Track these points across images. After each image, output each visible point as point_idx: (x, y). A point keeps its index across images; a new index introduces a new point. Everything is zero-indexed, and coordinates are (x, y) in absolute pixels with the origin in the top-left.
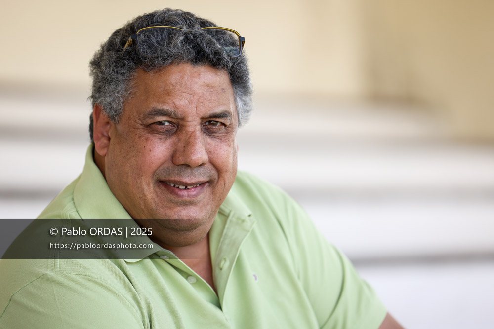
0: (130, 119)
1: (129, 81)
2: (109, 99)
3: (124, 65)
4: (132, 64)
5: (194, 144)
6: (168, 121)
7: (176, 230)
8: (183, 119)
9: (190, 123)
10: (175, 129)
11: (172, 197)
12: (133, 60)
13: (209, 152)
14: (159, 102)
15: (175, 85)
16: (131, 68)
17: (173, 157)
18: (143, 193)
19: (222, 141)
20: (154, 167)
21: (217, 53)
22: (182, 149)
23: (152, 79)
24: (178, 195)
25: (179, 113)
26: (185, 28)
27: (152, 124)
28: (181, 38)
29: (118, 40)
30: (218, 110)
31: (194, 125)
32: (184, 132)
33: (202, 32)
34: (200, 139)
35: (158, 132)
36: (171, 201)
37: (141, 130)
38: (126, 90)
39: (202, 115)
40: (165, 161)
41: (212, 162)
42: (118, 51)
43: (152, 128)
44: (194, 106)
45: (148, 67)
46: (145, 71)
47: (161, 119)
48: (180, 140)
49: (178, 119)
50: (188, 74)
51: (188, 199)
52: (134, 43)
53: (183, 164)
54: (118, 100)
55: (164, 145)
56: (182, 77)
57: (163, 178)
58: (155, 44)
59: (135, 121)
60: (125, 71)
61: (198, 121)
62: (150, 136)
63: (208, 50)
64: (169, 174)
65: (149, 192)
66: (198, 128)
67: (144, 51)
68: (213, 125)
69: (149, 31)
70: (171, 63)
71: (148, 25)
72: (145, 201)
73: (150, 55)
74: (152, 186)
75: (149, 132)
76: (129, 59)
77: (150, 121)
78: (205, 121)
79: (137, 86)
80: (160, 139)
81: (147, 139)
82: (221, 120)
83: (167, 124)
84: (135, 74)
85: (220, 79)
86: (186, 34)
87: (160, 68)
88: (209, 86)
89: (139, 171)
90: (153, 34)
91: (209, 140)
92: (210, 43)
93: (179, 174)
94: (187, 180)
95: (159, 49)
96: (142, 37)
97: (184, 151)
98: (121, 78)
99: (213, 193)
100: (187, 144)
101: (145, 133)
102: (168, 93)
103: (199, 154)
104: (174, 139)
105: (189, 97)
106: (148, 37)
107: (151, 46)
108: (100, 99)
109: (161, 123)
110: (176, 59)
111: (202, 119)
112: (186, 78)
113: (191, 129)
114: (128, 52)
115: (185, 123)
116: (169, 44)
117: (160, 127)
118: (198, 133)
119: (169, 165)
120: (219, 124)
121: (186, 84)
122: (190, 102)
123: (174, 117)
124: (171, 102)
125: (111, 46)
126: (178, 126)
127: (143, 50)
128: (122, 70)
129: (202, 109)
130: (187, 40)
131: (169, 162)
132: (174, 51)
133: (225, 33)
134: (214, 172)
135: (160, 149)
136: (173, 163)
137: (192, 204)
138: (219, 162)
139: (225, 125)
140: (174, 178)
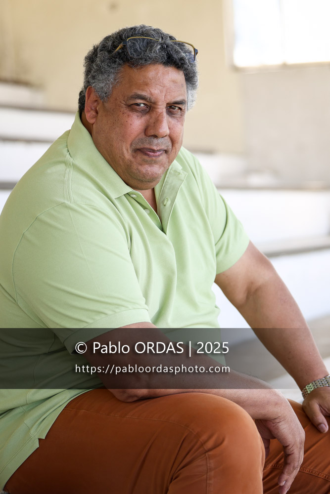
0: (116, 99)
1: (117, 73)
2: (102, 85)
3: (115, 62)
4: (121, 62)
5: (161, 122)
6: (144, 104)
7: (143, 181)
8: (155, 103)
9: (159, 107)
10: (148, 110)
12: (122, 59)
13: (169, 128)
14: (139, 89)
15: (151, 79)
16: (119, 64)
17: (146, 130)
18: (122, 154)
20: (133, 136)
21: (182, 59)
22: (152, 124)
23: (135, 73)
25: (153, 99)
26: (160, 40)
27: (133, 104)
28: (159, 47)
30: (178, 99)
31: (162, 108)
32: (155, 112)
33: (172, 43)
34: (166, 118)
35: (137, 111)
36: (143, 160)
37: (124, 108)
38: (115, 80)
39: (168, 101)
40: (140, 134)
41: (170, 135)
42: (110, 52)
43: (132, 107)
44: (164, 94)
45: (133, 64)
46: (131, 67)
47: (139, 101)
48: (151, 117)
49: (151, 102)
50: (161, 72)
52: (124, 48)
53: (152, 135)
54: (109, 86)
55: (140, 121)
56: (157, 74)
58: (139, 49)
59: (121, 102)
60: (116, 66)
61: (165, 105)
62: (131, 113)
63: (175, 56)
64: (142, 143)
66: (165, 110)
67: (131, 54)
68: (173, 108)
69: (133, 39)
70: (150, 64)
71: (132, 36)
72: (123, 160)
73: (135, 56)
75: (130, 111)
76: (119, 58)
77: (131, 102)
78: (168, 105)
79: (123, 77)
80: (138, 116)
81: (128, 116)
82: (180, 106)
83: (142, 105)
84: (122, 69)
85: (180, 76)
86: (161, 44)
87: (142, 66)
88: (174, 82)
89: (124, 137)
90: (137, 42)
91: (170, 119)
92: (177, 52)
93: (150, 143)
94: (155, 147)
95: (143, 53)
96: (130, 43)
97: (154, 126)
98: (112, 70)
100: (156, 121)
101: (127, 111)
102: (147, 84)
103: (164, 129)
104: (147, 117)
105: (160, 88)
106: (134, 43)
107: (136, 51)
108: (95, 84)
109: (138, 105)
110: (155, 61)
111: (167, 104)
112: (159, 75)
113: (160, 111)
114: (119, 53)
115: (156, 106)
116: (151, 51)
117: (138, 107)
118: (165, 114)
119: (142, 136)
120: (177, 108)
121: (159, 79)
122: (161, 91)
123: (149, 101)
124: (148, 90)
125: (104, 47)
126: (150, 108)
127: (130, 51)
128: (114, 65)
129: (169, 97)
130: (162, 48)
131: (143, 134)
132: (153, 55)
133: (184, 46)
134: (170, 144)
135: (136, 123)
136: (145, 134)
137: (156, 162)
138: (174, 136)
139: (181, 110)
140: (147, 146)
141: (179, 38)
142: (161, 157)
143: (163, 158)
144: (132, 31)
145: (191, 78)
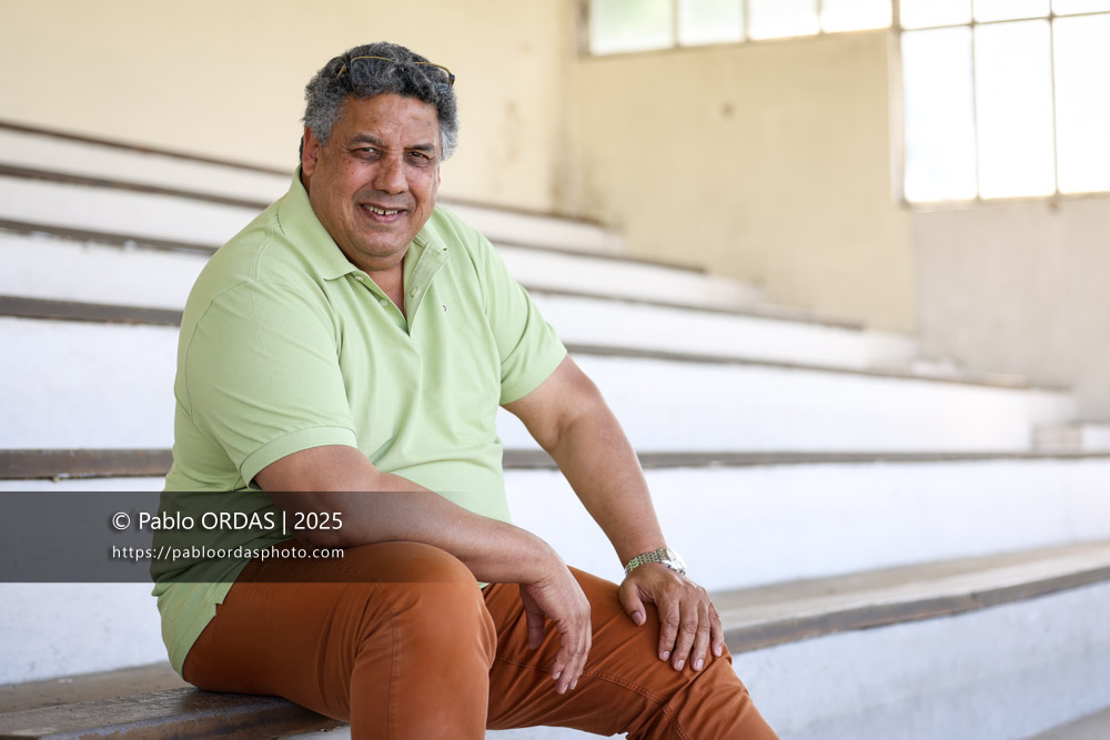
0: (336, 142)
1: (339, 106)
2: (319, 123)
3: (337, 91)
4: (343, 90)
5: (395, 172)
6: (373, 148)
7: (371, 255)
8: (387, 147)
9: (393, 152)
10: (378, 156)
11: (370, 221)
12: (345, 86)
13: (408, 180)
14: (365, 128)
16: (342, 94)
17: (373, 181)
18: (342, 214)
19: (424, 171)
20: (355, 188)
21: (426, 87)
22: (383, 175)
23: (362, 107)
24: (375, 220)
25: (384, 142)
26: (397, 61)
27: (357, 149)
28: (393, 70)
29: (333, 67)
30: (422, 142)
31: (397, 155)
32: (387, 160)
33: (413, 66)
34: (401, 167)
35: (362, 158)
36: (368, 225)
38: (336, 115)
39: (405, 145)
40: (365, 185)
41: (411, 190)
42: (332, 77)
43: (356, 153)
44: (399, 135)
47: (366, 145)
48: (382, 166)
49: (381, 146)
50: (396, 104)
51: (384, 224)
52: (348, 70)
53: (383, 190)
54: (328, 124)
55: (366, 169)
56: (390, 107)
57: (362, 201)
58: (368, 73)
59: (342, 146)
60: (337, 96)
61: (402, 151)
63: (418, 84)
64: (368, 197)
65: (348, 213)
66: (401, 157)
67: (356, 80)
68: (416, 156)
69: (363, 60)
70: (382, 92)
71: (363, 55)
72: (344, 222)
73: (361, 83)
74: (351, 208)
75: (353, 157)
76: (341, 86)
77: (355, 146)
78: (408, 151)
79: (347, 112)
80: (363, 163)
81: (350, 163)
82: (424, 153)
83: (371, 150)
84: (346, 101)
85: (427, 112)
86: (397, 66)
87: (370, 97)
88: (415, 118)
89: (341, 191)
90: (366, 64)
91: (410, 168)
92: (420, 78)
93: (378, 198)
94: (386, 205)
95: (371, 78)
96: (356, 65)
97: (385, 178)
98: (333, 103)
99: (410, 222)
100: (388, 171)
101: (349, 157)
102: (375, 122)
103: (399, 182)
104: (377, 165)
105: (394, 126)
106: (362, 66)
107: (363, 75)
108: (312, 122)
109: (365, 150)
110: (386, 90)
111: (405, 149)
112: (393, 108)
113: (393, 158)
114: (342, 79)
115: (388, 152)
116: (381, 74)
117: (364, 153)
118: (400, 162)
119: (369, 188)
120: (421, 156)
121: (393, 114)
122: (396, 131)
123: (379, 145)
124: (377, 130)
125: (327, 72)
126: (381, 154)
127: (356, 78)
128: (334, 96)
129: (406, 139)
130: (398, 72)
131: (370, 186)
132: (384, 81)
133: (436, 70)
134: (412, 201)
135: (362, 172)
136: (374, 187)
137: (388, 230)
138: (418, 191)
139: (428, 158)
140: (373, 201)
141: (433, 59)
142: (397, 223)
143: (400, 223)
144: (366, 50)
145: (445, 114)
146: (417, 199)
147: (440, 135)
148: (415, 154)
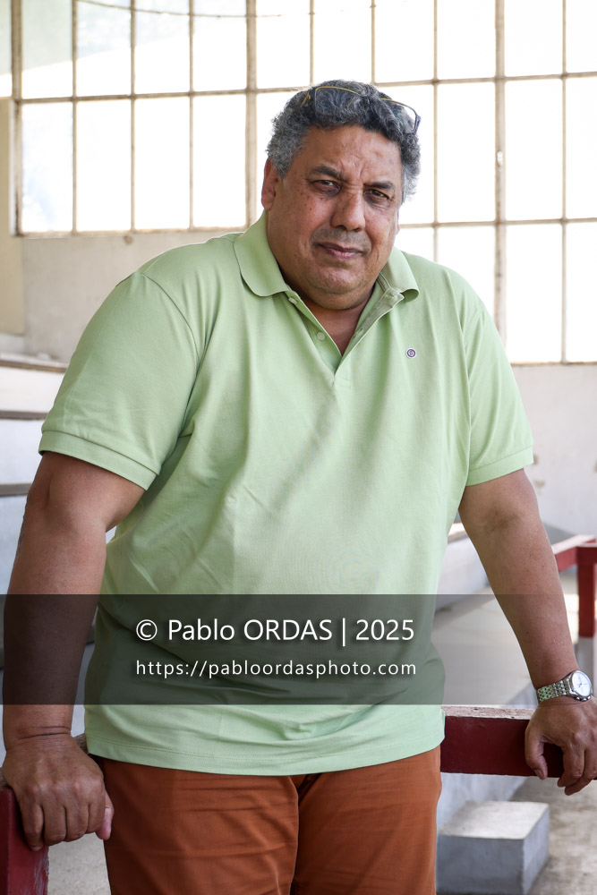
0: (295, 173)
2: (279, 153)
5: (353, 207)
6: (333, 182)
8: (348, 181)
9: (353, 187)
10: (337, 190)
13: (367, 218)
17: (332, 218)
21: (391, 123)
22: (341, 210)
23: (323, 136)
25: (345, 175)
26: (363, 93)
27: (316, 181)
31: (356, 190)
32: (346, 194)
34: (360, 203)
35: (321, 191)
37: (304, 185)
39: (366, 181)
40: (324, 222)
44: (360, 170)
45: (321, 124)
47: (326, 178)
48: (340, 201)
49: (342, 180)
51: (341, 260)
52: (312, 99)
53: (340, 226)
55: (325, 205)
56: (353, 139)
58: (332, 103)
59: (301, 176)
61: (362, 186)
62: (312, 194)
63: (383, 118)
64: (326, 236)
66: (361, 193)
68: (376, 194)
69: (329, 90)
72: (299, 259)
73: (325, 113)
75: (312, 190)
76: (304, 115)
77: (315, 177)
78: (368, 188)
80: (321, 199)
81: (309, 197)
82: (384, 191)
83: (331, 184)
85: (391, 151)
88: (378, 153)
90: (332, 94)
91: (369, 208)
93: (335, 237)
95: (335, 109)
96: (321, 94)
97: (343, 212)
99: (366, 263)
100: (347, 206)
101: (308, 190)
102: (337, 153)
103: (357, 217)
104: (335, 200)
106: (327, 95)
107: (327, 104)
109: (325, 182)
110: (350, 121)
111: (365, 185)
112: (356, 141)
113: (353, 192)
114: (305, 108)
115: (348, 186)
117: (323, 185)
118: (359, 198)
119: (327, 226)
120: (381, 195)
121: (356, 147)
122: (357, 165)
123: (339, 178)
124: (338, 162)
126: (341, 188)
129: (367, 175)
130: (364, 104)
131: (328, 223)
134: (367, 242)
135: (319, 208)
136: (331, 223)
138: (374, 232)
139: (388, 198)
140: (332, 241)
142: (353, 261)
145: (408, 157)
146: (373, 239)
147: (402, 175)
148: (375, 192)
